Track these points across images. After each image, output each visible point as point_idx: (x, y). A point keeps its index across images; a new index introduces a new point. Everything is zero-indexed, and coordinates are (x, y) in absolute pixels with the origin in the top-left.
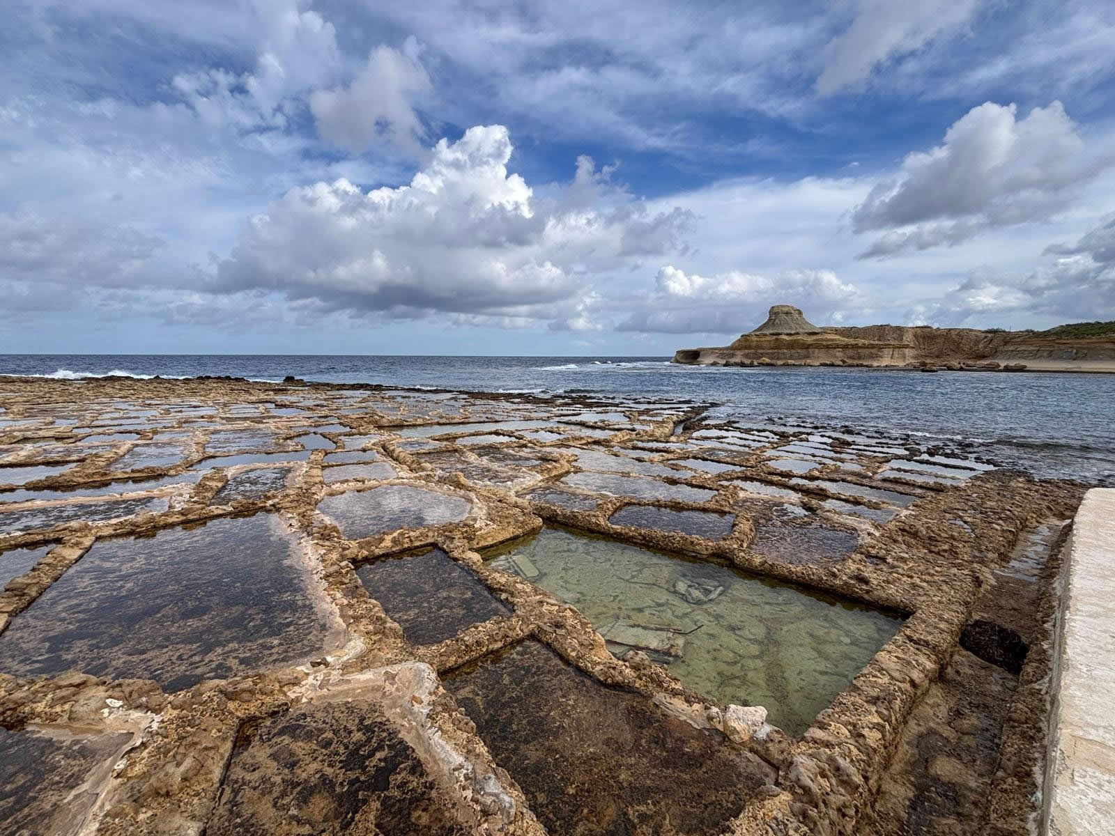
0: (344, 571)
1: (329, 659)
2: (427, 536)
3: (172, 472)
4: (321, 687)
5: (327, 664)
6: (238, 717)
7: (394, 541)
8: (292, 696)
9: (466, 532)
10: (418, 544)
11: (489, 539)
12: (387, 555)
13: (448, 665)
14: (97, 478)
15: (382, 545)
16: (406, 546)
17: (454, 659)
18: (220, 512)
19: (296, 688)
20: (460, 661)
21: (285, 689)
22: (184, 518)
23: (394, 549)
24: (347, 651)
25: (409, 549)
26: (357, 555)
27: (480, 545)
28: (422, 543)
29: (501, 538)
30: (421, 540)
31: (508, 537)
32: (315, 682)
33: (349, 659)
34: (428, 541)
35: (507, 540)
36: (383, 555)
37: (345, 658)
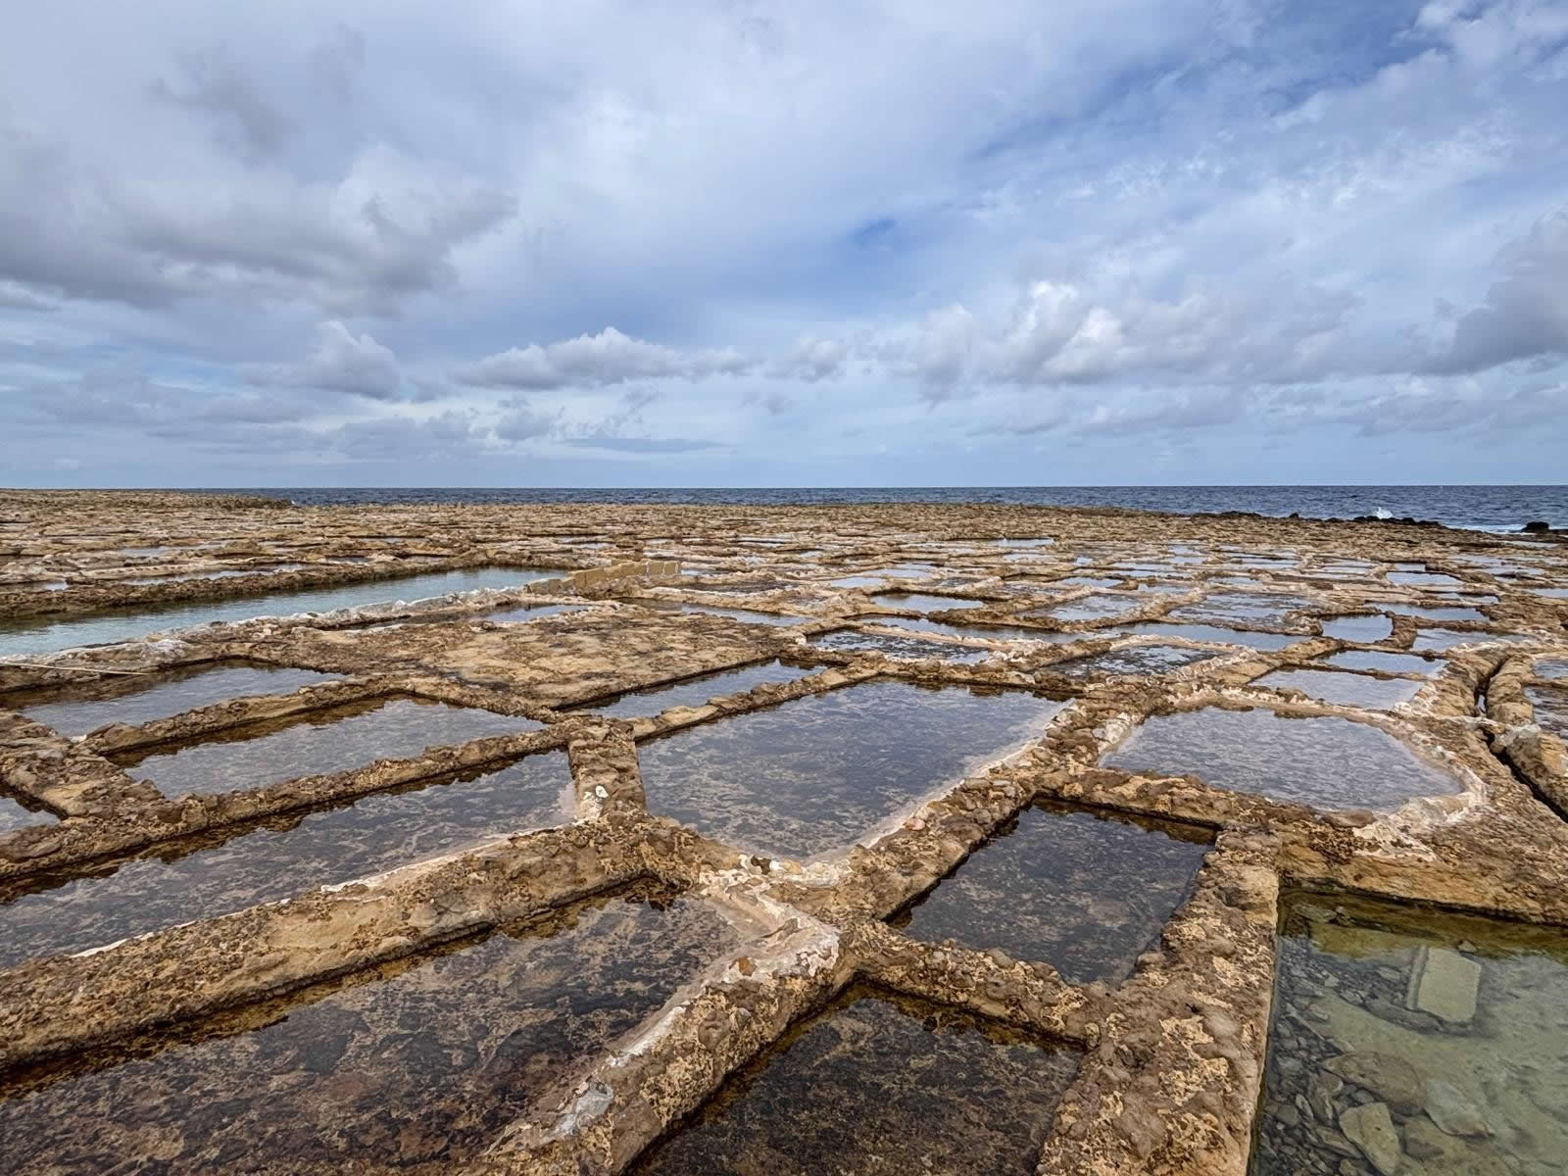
0: (992, 794)
1: (774, 866)
2: (1211, 805)
3: (1067, 629)
4: (730, 889)
5: (766, 870)
6: (644, 865)
7: (1142, 792)
8: (702, 879)
9: (1323, 836)
10: (1187, 814)
11: (1398, 882)
12: (1114, 810)
13: (886, 976)
14: (988, 620)
15: (1118, 789)
16: (1161, 808)
17: (901, 974)
18: (1017, 681)
19: (711, 873)
20: (908, 984)
21: (703, 867)
22: (971, 677)
23: (1133, 805)
24: (804, 869)
25: (1163, 816)
26: (1062, 788)
27: (1363, 885)
28: (1195, 816)
29: (1443, 894)
30: (1194, 810)
31: (1475, 902)
32: (731, 879)
33: (798, 883)
34: (1209, 818)
35: (1469, 910)
36: (1109, 807)
37: (795, 878)
